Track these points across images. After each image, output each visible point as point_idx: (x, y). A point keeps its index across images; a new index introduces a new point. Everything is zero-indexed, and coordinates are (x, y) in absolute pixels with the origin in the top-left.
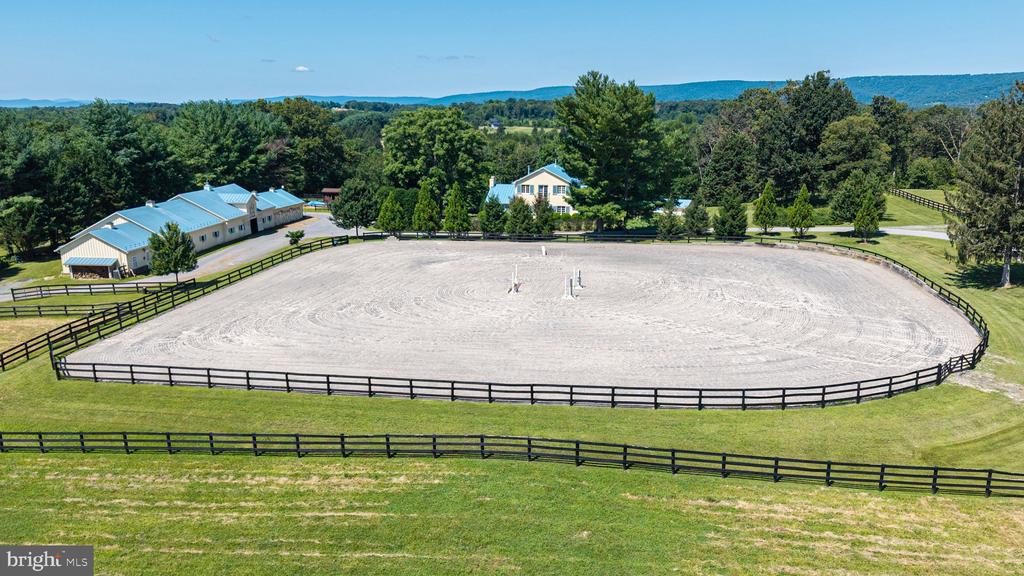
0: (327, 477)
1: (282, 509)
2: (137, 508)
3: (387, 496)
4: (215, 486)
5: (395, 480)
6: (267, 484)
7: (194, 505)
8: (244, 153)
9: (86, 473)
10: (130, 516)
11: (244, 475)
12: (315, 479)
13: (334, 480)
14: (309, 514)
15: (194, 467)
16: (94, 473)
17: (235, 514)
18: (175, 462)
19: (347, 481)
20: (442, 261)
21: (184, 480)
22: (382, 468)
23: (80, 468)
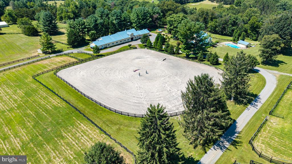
3: (55, 106)
5: (59, 104)
7: (43, 99)
8: (143, 20)
10: (37, 98)
14: (47, 105)
17: (43, 102)
22: (61, 102)
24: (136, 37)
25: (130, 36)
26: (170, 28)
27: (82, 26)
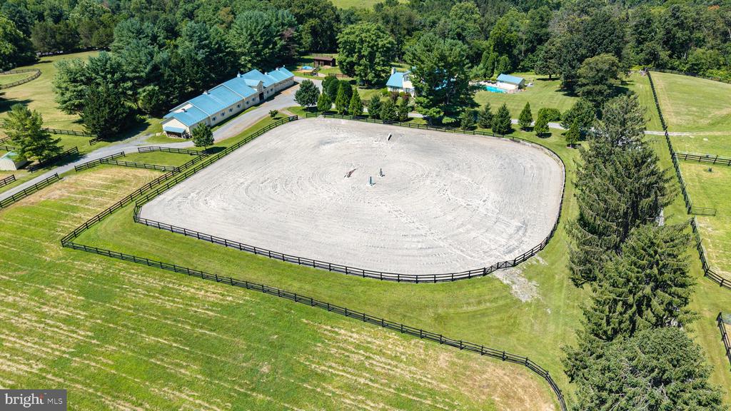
0: (207, 292)
1: (187, 304)
2: (144, 294)
3: (222, 305)
4: (171, 288)
5: (228, 298)
6: (187, 291)
7: (161, 297)
8: (266, 44)
9: (133, 274)
10: (140, 298)
11: (181, 285)
12: (203, 292)
13: (209, 294)
14: (193, 309)
15: (167, 278)
16: (135, 274)
17: (172, 304)
18: (162, 274)
19: (213, 295)
20: (333, 142)
21: (162, 284)
22: (227, 291)
23: (132, 271)
24: (269, 89)
25: (256, 90)
27: (113, 76)
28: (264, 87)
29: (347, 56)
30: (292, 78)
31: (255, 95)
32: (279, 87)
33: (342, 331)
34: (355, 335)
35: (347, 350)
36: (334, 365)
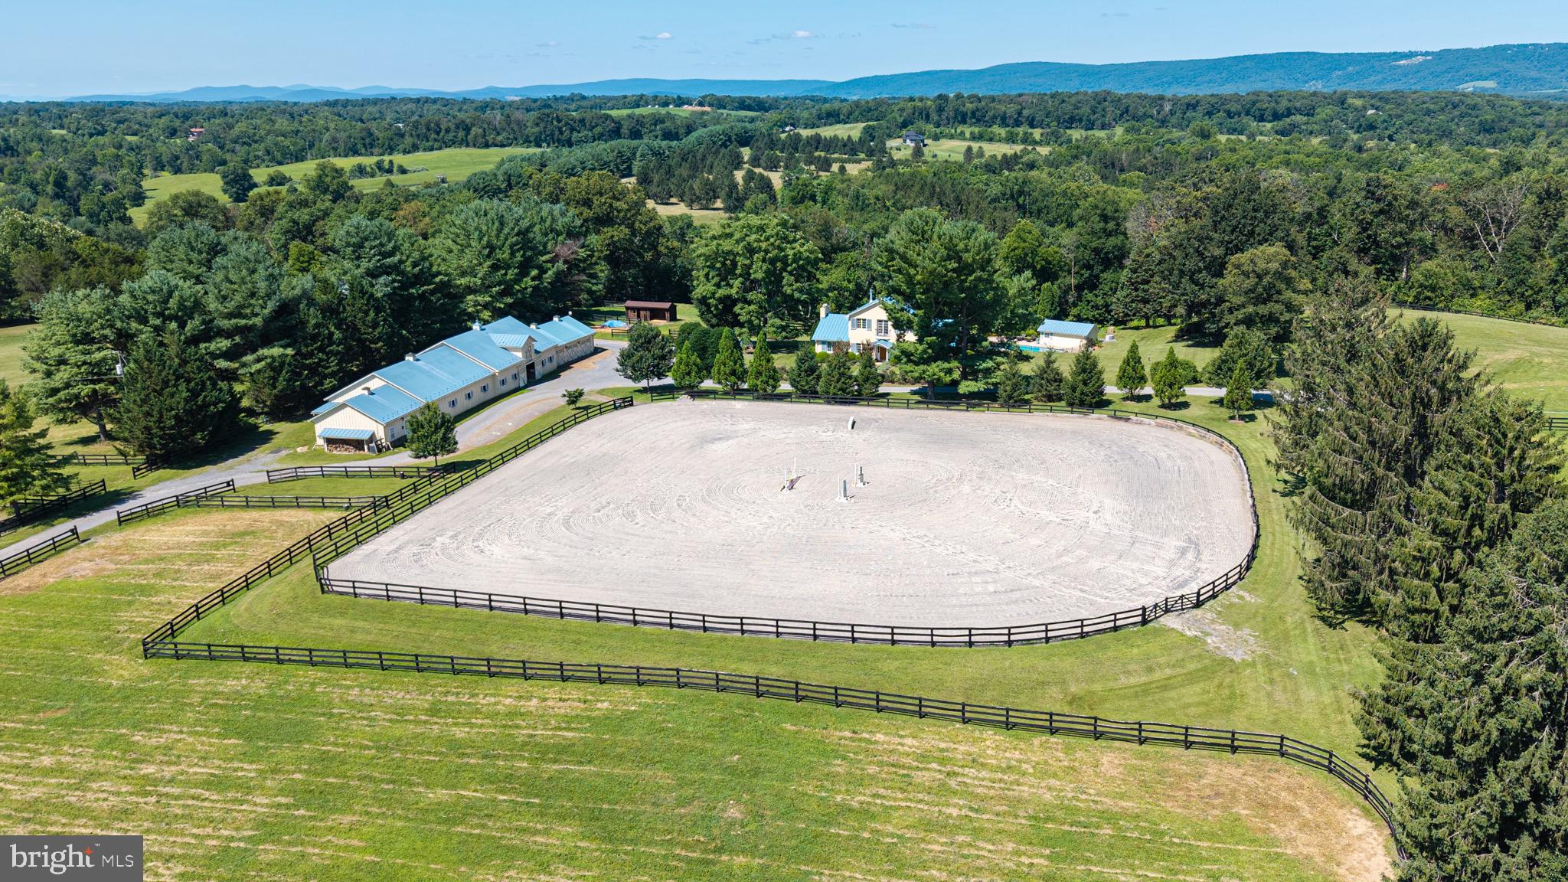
0: (545, 700)
1: (504, 726)
2: (390, 720)
3: (589, 718)
4: (453, 703)
5: (599, 705)
6: (496, 704)
7: (435, 719)
8: (524, 268)
9: (348, 687)
10: (384, 727)
11: (477, 695)
12: (535, 701)
13: (550, 703)
14: (524, 732)
15: (437, 686)
16: (355, 686)
17: (467, 729)
18: (422, 680)
19: (561, 704)
21: (428, 697)
22: (592, 694)
23: (344, 682)
24: (545, 357)
25: (520, 355)
26: (721, 293)
27: (182, 325)
28: (537, 352)
29: (718, 286)
30: (589, 339)
31: (517, 366)
32: (566, 356)
33: (880, 737)
34: (909, 741)
35: (903, 767)
36: (882, 791)
